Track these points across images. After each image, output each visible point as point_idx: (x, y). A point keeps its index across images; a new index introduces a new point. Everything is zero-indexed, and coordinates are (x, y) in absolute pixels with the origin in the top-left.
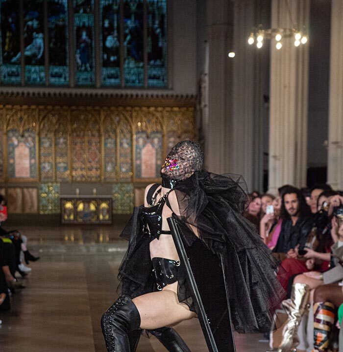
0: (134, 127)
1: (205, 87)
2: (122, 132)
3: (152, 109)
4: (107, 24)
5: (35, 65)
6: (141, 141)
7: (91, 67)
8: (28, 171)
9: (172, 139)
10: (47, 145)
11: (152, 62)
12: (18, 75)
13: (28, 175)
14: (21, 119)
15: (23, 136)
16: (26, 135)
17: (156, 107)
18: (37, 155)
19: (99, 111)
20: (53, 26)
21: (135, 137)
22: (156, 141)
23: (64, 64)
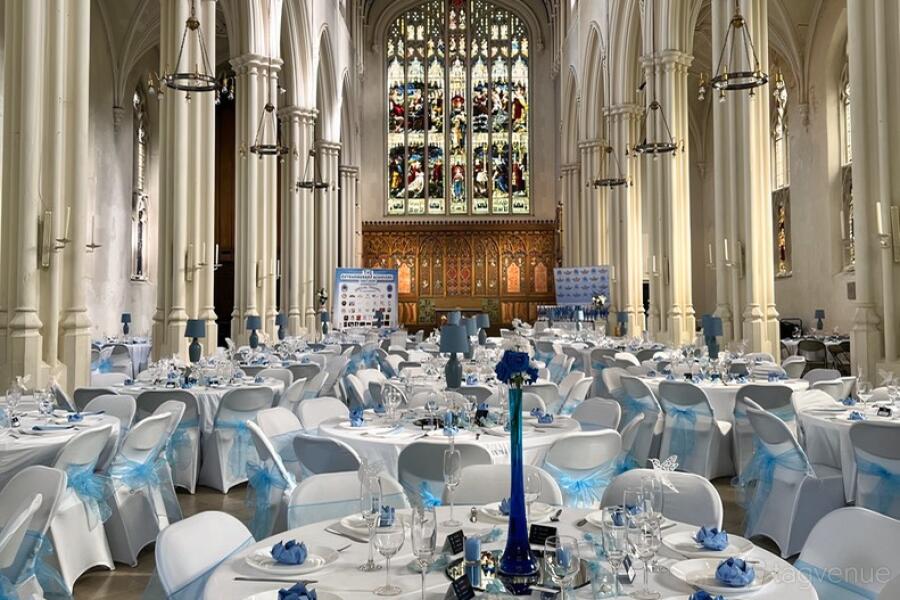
0: (500, 249)
2: (490, 253)
3: (517, 233)
4: (477, 163)
6: (507, 261)
7: (464, 199)
8: (409, 287)
9: (534, 259)
10: (425, 265)
11: (516, 193)
12: (401, 207)
13: (409, 292)
14: (404, 243)
15: (405, 258)
16: (408, 257)
17: (520, 231)
18: (417, 274)
19: (470, 235)
20: (432, 166)
21: (501, 258)
22: (520, 260)
23: (442, 197)
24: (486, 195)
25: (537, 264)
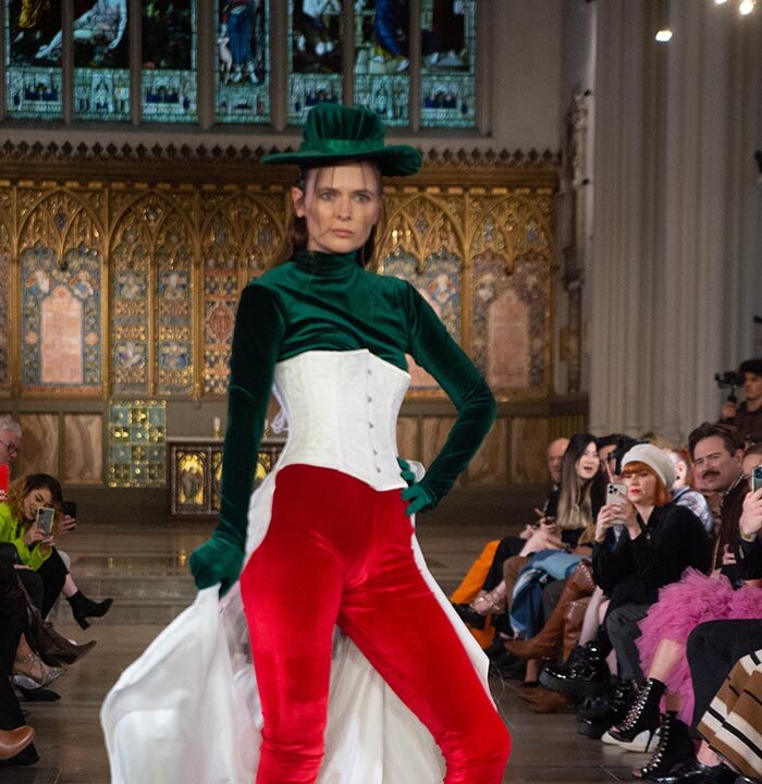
1: (585, 129)
3: (431, 192)
5: (101, 66)
7: (260, 73)
8: (79, 366)
9: (488, 278)
10: (131, 292)
11: (434, 58)
12: (52, 97)
13: (78, 379)
14: (61, 217)
15: (64, 268)
18: (105, 322)
22: (442, 280)
24: (333, 63)
25: (495, 297)
